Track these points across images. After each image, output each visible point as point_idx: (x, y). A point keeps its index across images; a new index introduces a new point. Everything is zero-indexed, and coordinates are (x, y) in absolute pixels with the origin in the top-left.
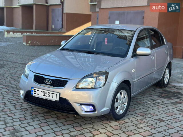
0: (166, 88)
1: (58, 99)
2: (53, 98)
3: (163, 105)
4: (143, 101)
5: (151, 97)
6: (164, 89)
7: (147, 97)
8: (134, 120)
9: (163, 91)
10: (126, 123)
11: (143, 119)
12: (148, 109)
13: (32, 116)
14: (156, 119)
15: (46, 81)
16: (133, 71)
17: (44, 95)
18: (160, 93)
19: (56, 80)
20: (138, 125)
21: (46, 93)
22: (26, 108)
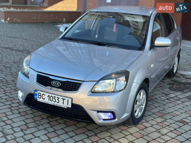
0: (175, 77)
1: (70, 106)
2: (63, 104)
3: (178, 100)
4: (155, 96)
5: (162, 89)
6: (173, 79)
7: (158, 90)
8: (154, 123)
9: (173, 82)
10: (146, 127)
11: (163, 121)
12: (164, 107)
13: (34, 122)
14: (178, 121)
15: (54, 83)
16: (152, 66)
17: (51, 100)
18: (170, 84)
19: (66, 81)
20: (160, 130)
21: (55, 98)
22: (25, 112)
